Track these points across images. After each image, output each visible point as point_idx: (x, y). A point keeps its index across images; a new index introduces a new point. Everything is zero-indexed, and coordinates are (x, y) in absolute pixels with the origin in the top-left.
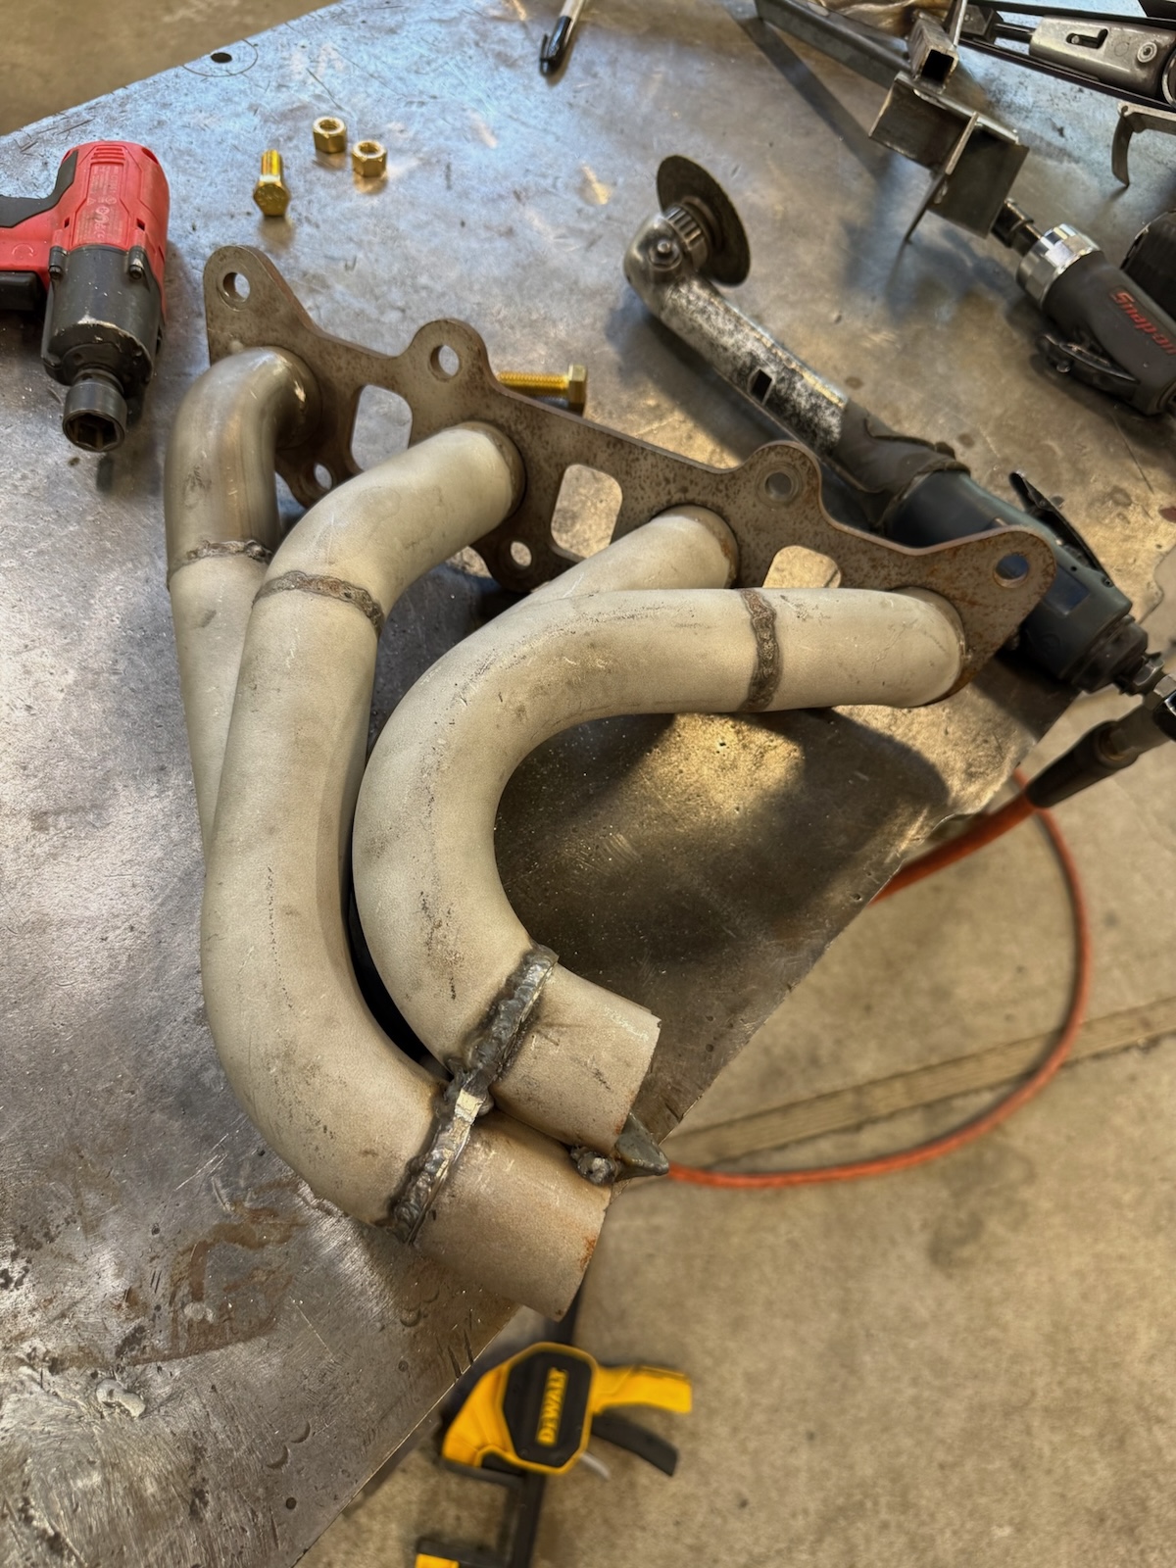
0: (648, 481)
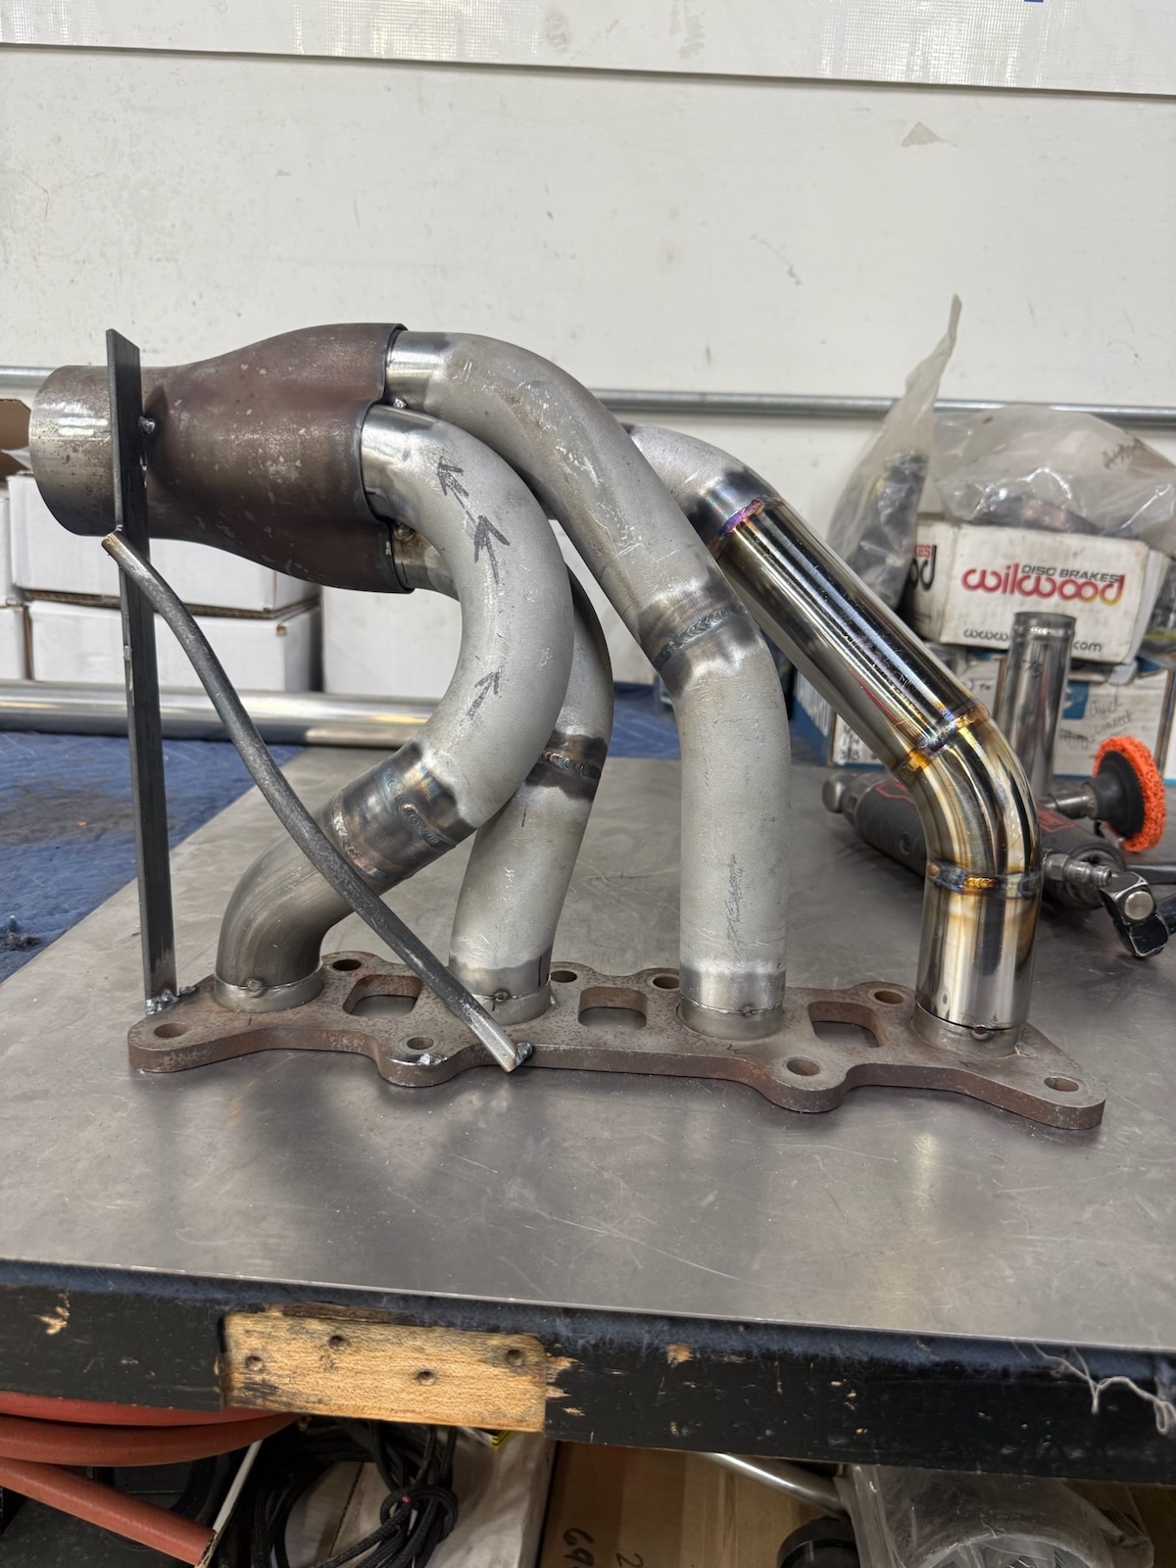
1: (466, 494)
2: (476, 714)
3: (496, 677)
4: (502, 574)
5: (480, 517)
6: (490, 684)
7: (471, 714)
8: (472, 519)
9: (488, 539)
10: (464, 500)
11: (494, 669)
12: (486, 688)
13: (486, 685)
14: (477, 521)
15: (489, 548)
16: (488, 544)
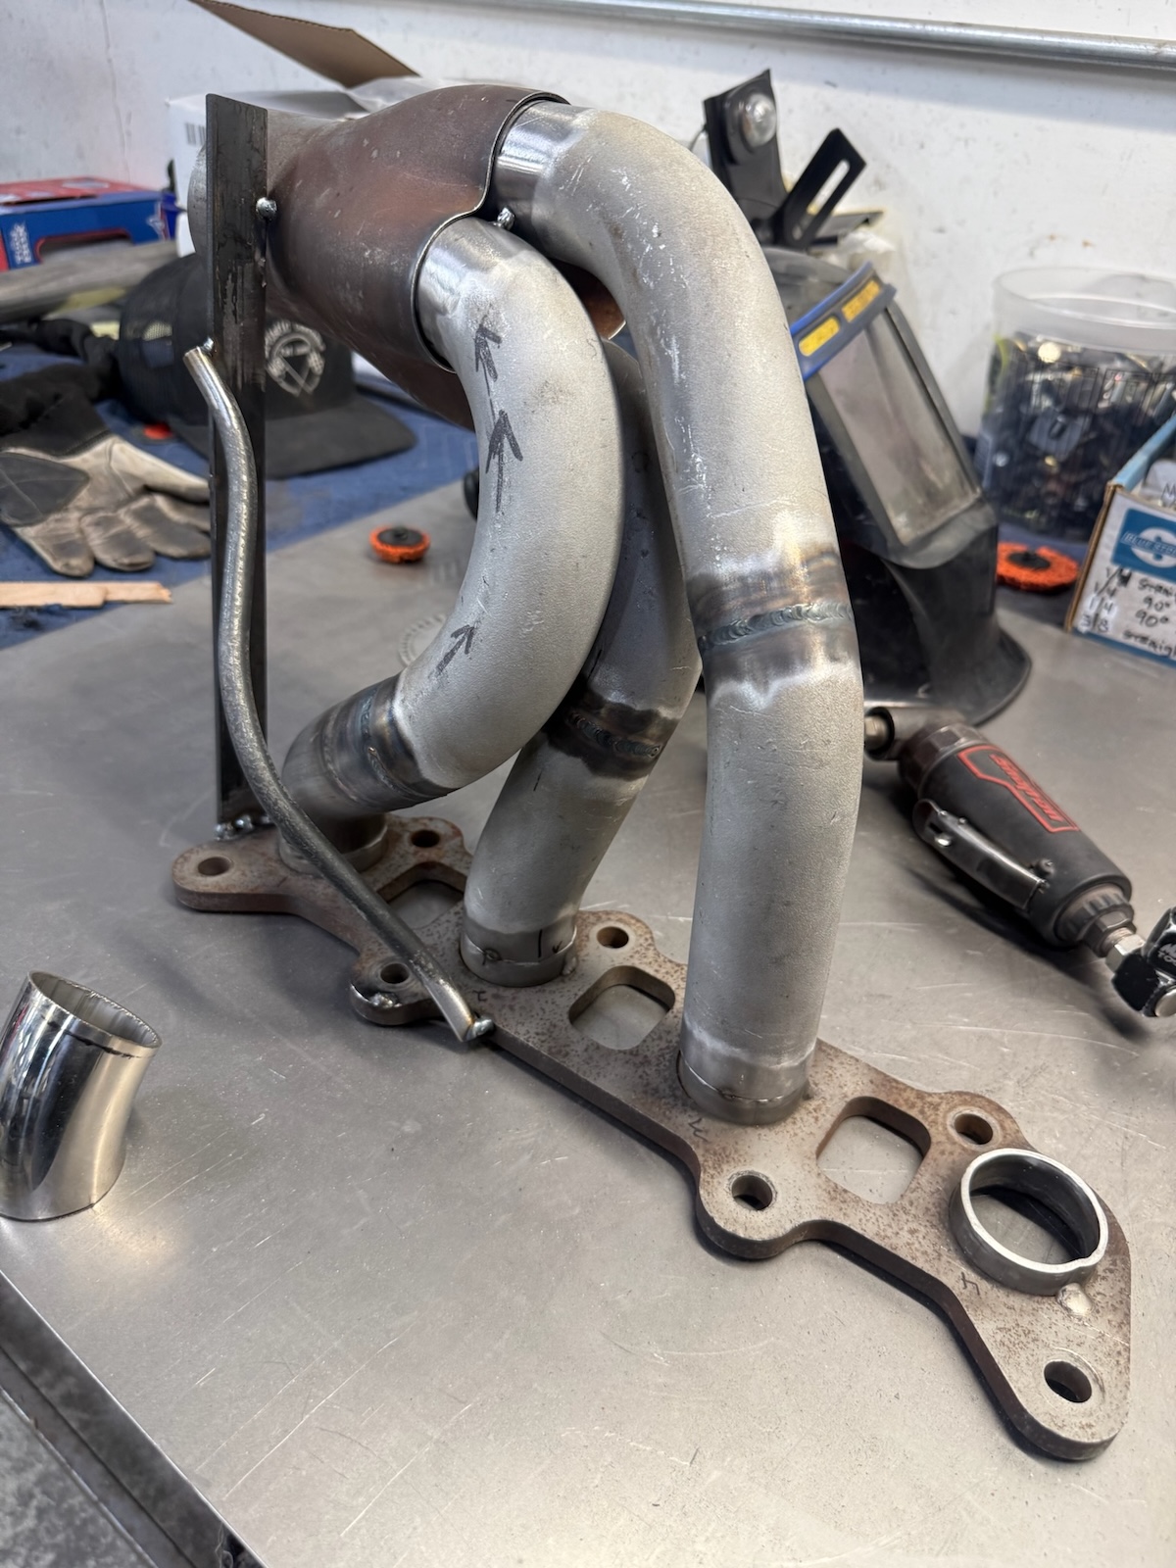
0: (533, 1013)
1: (495, 377)
2: (444, 671)
3: (470, 632)
4: (504, 499)
5: (501, 412)
6: (463, 640)
7: (441, 667)
8: (494, 414)
9: (502, 444)
10: (491, 383)
11: (471, 622)
12: (460, 643)
13: (460, 637)
14: (497, 416)
15: (501, 458)
16: (501, 452)
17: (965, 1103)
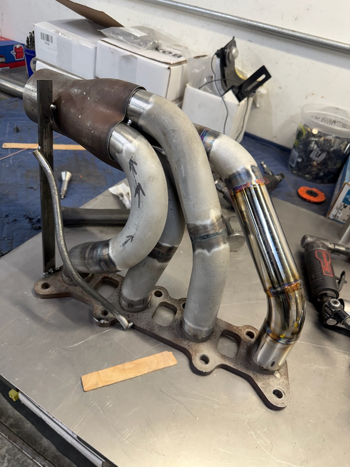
1: (136, 174)
2: (125, 246)
3: (132, 237)
4: (141, 205)
5: (139, 183)
6: (130, 239)
7: (124, 245)
8: (136, 183)
9: (139, 192)
10: (135, 175)
11: (132, 234)
12: (129, 239)
13: (129, 238)
14: (137, 184)
15: (139, 195)
16: (139, 193)
17: (247, 328)
